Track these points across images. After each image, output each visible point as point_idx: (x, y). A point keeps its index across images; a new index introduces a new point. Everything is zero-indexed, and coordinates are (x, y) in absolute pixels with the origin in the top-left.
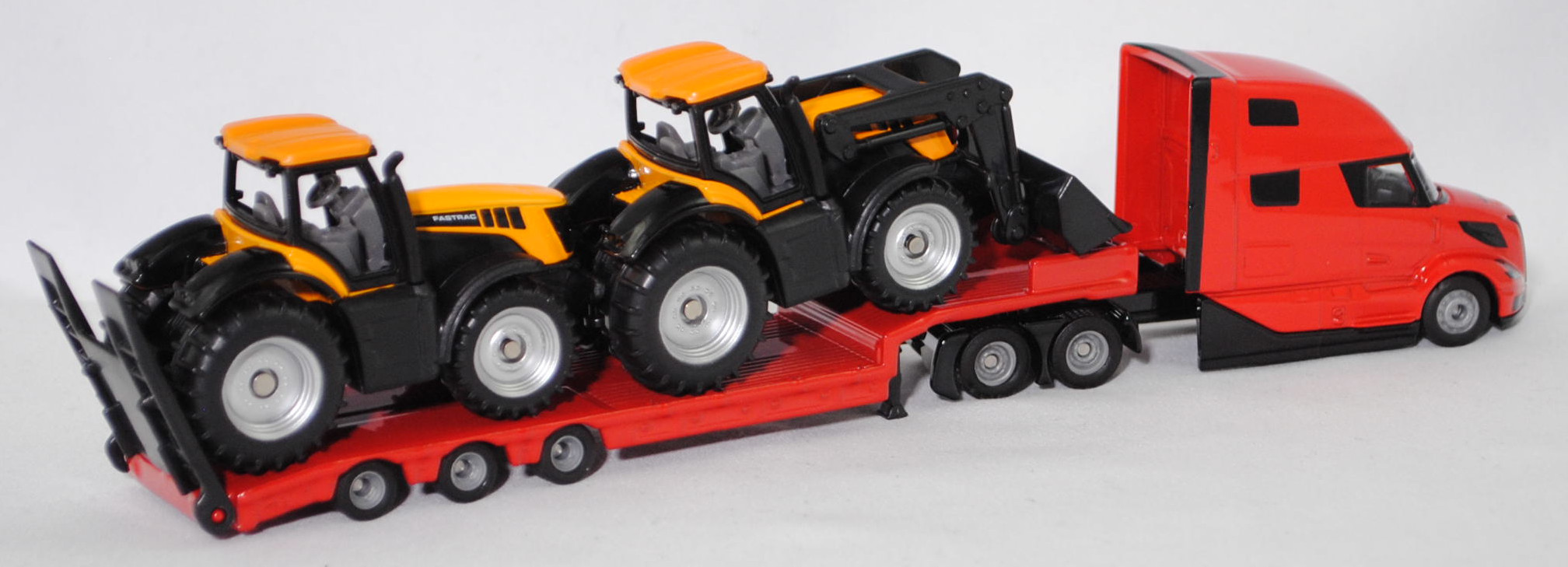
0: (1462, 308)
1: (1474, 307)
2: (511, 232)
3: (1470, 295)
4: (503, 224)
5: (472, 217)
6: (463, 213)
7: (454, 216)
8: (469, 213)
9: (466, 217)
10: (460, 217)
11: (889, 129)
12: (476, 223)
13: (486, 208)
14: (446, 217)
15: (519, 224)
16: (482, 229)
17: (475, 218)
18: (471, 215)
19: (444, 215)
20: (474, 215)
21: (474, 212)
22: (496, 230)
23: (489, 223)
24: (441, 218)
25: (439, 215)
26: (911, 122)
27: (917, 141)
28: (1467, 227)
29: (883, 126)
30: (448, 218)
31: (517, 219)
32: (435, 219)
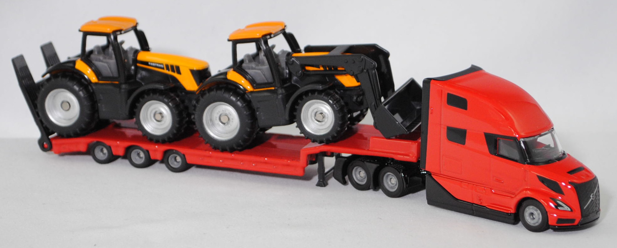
2: (175, 75)
3: (539, 211)
4: (173, 71)
5: (162, 66)
6: (159, 64)
7: (156, 64)
8: (161, 64)
9: (160, 66)
10: (158, 65)
11: (327, 69)
12: (163, 68)
13: (167, 64)
15: (179, 72)
16: (166, 71)
19: (152, 63)
21: (163, 64)
22: (170, 73)
23: (168, 69)
24: (151, 64)
25: (151, 62)
26: (337, 69)
27: (338, 76)
30: (154, 65)
31: (178, 71)
32: (149, 63)
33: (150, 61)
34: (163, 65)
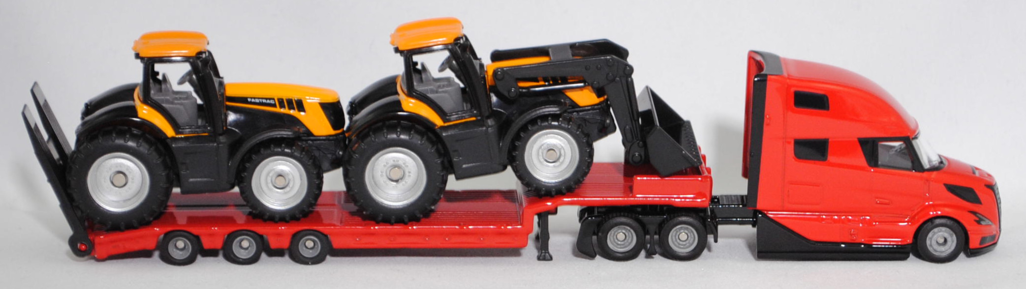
0: (946, 241)
1: (953, 242)
2: (296, 113)
3: (951, 232)
4: (291, 107)
5: (272, 102)
6: (266, 99)
7: (261, 100)
8: (270, 99)
9: (268, 101)
10: (264, 101)
11: (551, 82)
12: (274, 106)
13: (281, 97)
14: (256, 100)
15: (301, 109)
16: (278, 110)
17: (274, 103)
18: (271, 101)
19: (255, 98)
20: (273, 101)
21: (273, 99)
22: (286, 111)
23: (282, 107)
24: (253, 100)
25: (251, 98)
26: (567, 81)
27: (569, 92)
28: (953, 189)
29: (545, 80)
30: (257, 101)
31: (300, 106)
32: (249, 100)
33: (250, 96)
34: (275, 101)
